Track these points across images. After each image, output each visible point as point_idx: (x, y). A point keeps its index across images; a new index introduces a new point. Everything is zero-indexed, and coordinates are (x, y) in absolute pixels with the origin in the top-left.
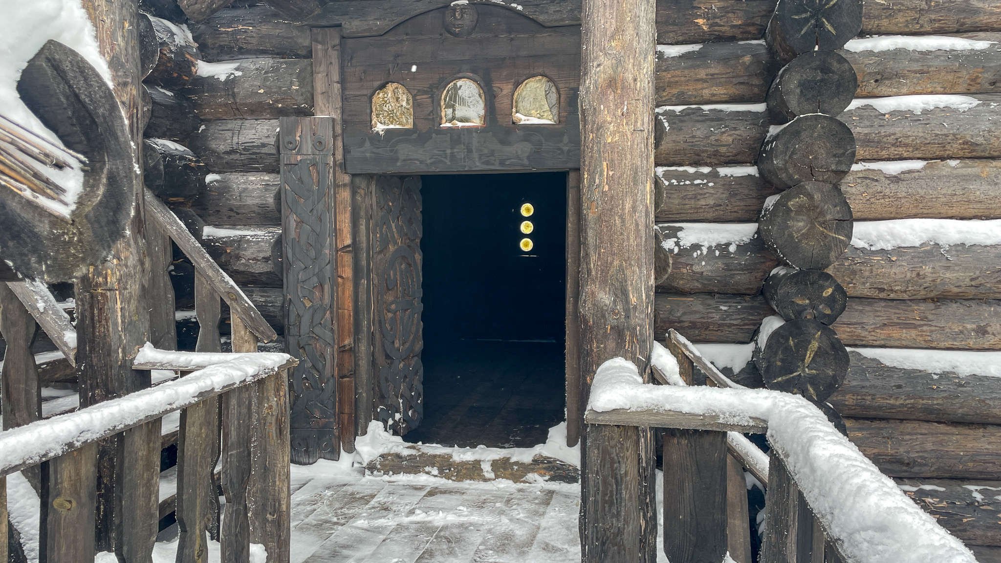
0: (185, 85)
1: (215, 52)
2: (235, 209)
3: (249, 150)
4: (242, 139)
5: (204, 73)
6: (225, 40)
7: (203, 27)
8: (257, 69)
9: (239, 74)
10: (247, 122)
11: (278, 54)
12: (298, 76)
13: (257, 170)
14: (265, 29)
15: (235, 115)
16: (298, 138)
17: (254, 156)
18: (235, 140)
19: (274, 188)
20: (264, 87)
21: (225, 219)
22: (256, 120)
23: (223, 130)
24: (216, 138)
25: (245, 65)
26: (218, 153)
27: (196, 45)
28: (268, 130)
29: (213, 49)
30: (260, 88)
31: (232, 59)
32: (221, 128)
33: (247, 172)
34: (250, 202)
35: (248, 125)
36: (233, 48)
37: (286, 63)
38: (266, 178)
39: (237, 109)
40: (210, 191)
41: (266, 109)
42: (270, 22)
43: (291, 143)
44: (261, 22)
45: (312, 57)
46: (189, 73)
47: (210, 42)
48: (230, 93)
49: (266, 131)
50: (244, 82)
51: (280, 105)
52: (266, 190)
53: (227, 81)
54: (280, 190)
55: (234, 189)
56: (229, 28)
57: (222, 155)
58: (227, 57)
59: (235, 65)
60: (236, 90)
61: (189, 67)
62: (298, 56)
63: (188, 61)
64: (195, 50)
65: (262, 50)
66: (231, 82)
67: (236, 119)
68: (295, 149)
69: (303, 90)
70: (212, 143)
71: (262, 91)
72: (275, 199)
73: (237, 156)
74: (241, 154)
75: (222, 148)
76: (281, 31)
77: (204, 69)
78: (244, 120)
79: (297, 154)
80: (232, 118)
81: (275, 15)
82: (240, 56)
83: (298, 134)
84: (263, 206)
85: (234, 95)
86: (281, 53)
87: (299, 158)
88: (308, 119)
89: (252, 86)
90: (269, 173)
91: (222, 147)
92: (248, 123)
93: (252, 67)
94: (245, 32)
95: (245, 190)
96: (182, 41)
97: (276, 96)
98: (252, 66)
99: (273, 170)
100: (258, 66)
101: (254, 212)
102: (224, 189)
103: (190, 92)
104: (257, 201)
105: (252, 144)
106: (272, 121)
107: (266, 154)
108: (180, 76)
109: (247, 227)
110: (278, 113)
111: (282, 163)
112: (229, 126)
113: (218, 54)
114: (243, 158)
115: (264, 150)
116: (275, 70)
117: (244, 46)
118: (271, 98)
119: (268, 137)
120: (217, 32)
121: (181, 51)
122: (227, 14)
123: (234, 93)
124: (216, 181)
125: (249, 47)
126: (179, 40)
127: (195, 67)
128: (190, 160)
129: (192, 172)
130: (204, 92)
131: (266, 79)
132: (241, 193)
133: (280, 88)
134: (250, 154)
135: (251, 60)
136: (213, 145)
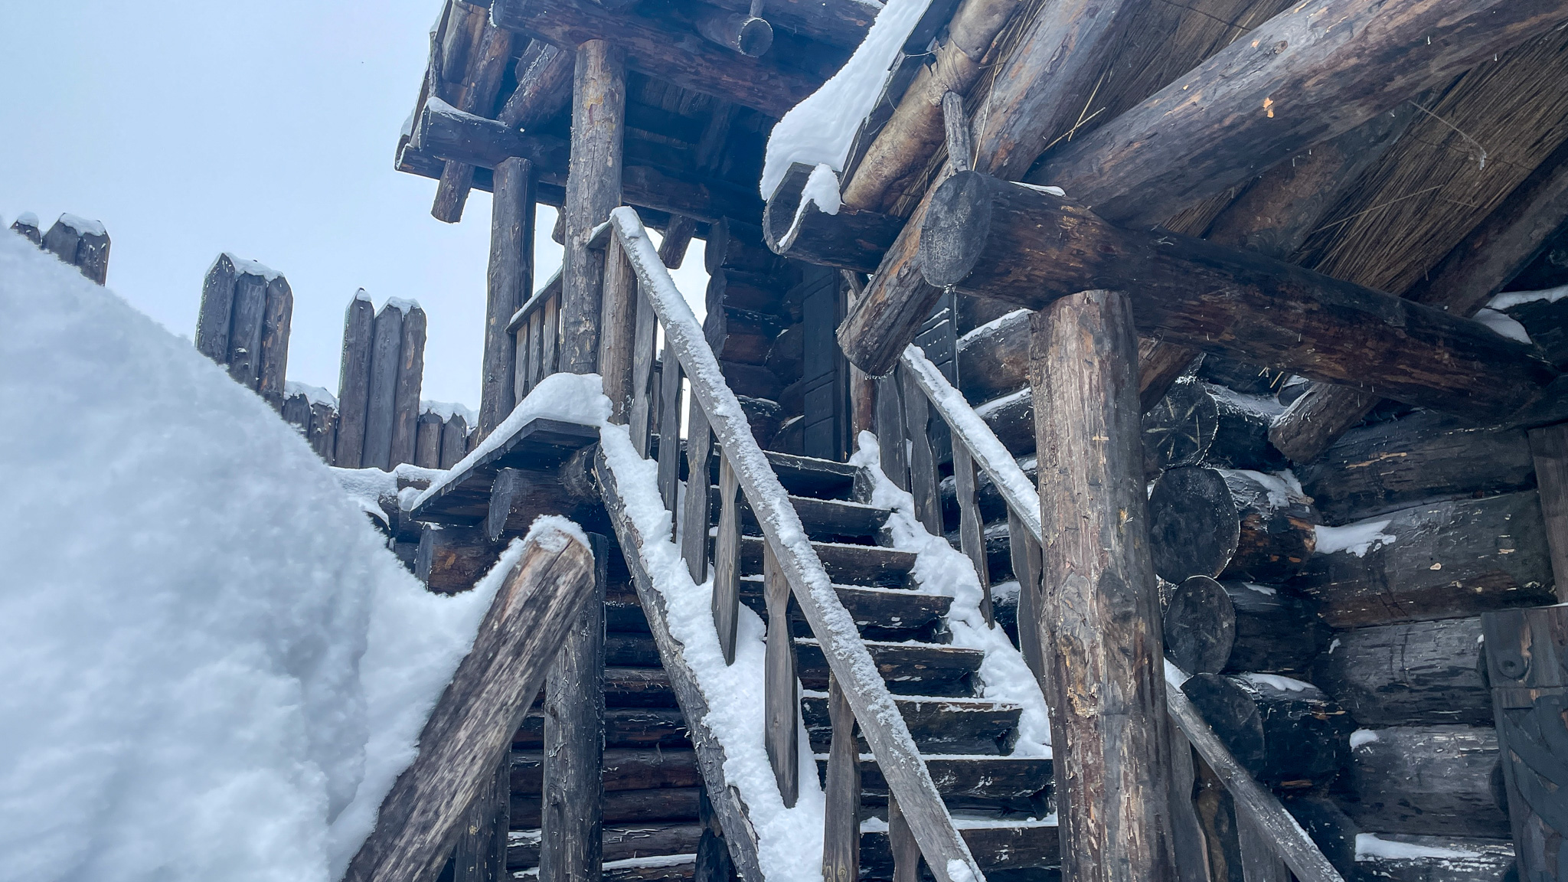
0: (1295, 571)
1: (1344, 506)
2: (1412, 804)
3: (1425, 683)
4: (1411, 662)
5: (1328, 547)
6: (1357, 484)
7: (1317, 469)
8: (1424, 526)
9: (1389, 539)
10: (1418, 626)
11: (1464, 491)
12: (1510, 528)
13: (1450, 721)
14: (1430, 450)
15: (1393, 615)
16: (1526, 654)
17: (1439, 694)
18: (1397, 664)
19: (1487, 759)
20: (1441, 558)
21: (1397, 821)
22: (1436, 621)
23: (1373, 647)
24: (1360, 663)
25: (1402, 521)
26: (1368, 692)
27: (1310, 500)
28: (1460, 640)
29: (1339, 502)
30: (1433, 561)
31: (1376, 515)
32: (1368, 643)
33: (1429, 725)
34: (1440, 787)
35: (1420, 633)
36: (1376, 494)
37: (1481, 506)
38: (1470, 738)
39: (1395, 605)
40: (1360, 764)
41: (1451, 600)
42: (1438, 436)
43: (1512, 664)
44: (1422, 440)
45: (1536, 486)
46: (1301, 550)
47: (1332, 491)
48: (1378, 576)
49: (1455, 643)
50: (1401, 554)
51: (1479, 590)
52: (1472, 763)
53: (1369, 555)
54: (1500, 762)
55: (1406, 761)
56: (1363, 461)
57: (1376, 695)
58: (1366, 513)
59: (1383, 524)
60: (1387, 570)
61: (1300, 541)
62: (1506, 488)
63: (1296, 530)
64: (1307, 510)
65: (1432, 488)
66: (1377, 557)
67: (1395, 623)
68: (1521, 676)
69: (1526, 553)
70: (1354, 671)
71: (1437, 567)
72: (1492, 783)
73: (1404, 696)
74: (1412, 691)
75: (1373, 681)
76: (1463, 449)
77: (1327, 539)
78: (1412, 624)
79: (1530, 685)
80: (1388, 621)
81: (1450, 423)
82: (1392, 507)
83: (1526, 645)
84: (1468, 798)
85: (1384, 581)
86: (1470, 487)
87: (1534, 694)
88: (1543, 611)
89: (1417, 558)
90: (1475, 725)
91: (1373, 679)
92: (1418, 630)
93: (1415, 523)
94: (1395, 463)
95: (1428, 762)
96: (1281, 500)
97: (1467, 573)
98: (1414, 521)
99: (1481, 719)
100: (1425, 520)
101: (1450, 808)
102: (1386, 759)
103: (1307, 582)
104: (1456, 787)
105: (1430, 671)
106: (1468, 621)
107: (1461, 688)
108: (1283, 558)
109: (1442, 840)
110: (1475, 605)
111: (1496, 705)
112: (1384, 638)
113: (1350, 509)
114: (1416, 697)
115: (1459, 681)
116: (1461, 522)
117: (1396, 488)
118: (1457, 577)
119: (1462, 653)
120: (1344, 472)
121: (1281, 517)
122: (1361, 437)
123: (1383, 575)
124: (1370, 744)
125: (1405, 487)
126: (1277, 499)
127: (1310, 539)
128: (1314, 707)
129: (1320, 730)
130: (1329, 581)
131: (1443, 543)
132: (1419, 769)
133: (1476, 555)
134: (1431, 690)
135: (1412, 510)
136: (1356, 675)
